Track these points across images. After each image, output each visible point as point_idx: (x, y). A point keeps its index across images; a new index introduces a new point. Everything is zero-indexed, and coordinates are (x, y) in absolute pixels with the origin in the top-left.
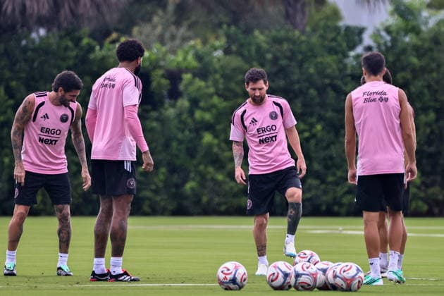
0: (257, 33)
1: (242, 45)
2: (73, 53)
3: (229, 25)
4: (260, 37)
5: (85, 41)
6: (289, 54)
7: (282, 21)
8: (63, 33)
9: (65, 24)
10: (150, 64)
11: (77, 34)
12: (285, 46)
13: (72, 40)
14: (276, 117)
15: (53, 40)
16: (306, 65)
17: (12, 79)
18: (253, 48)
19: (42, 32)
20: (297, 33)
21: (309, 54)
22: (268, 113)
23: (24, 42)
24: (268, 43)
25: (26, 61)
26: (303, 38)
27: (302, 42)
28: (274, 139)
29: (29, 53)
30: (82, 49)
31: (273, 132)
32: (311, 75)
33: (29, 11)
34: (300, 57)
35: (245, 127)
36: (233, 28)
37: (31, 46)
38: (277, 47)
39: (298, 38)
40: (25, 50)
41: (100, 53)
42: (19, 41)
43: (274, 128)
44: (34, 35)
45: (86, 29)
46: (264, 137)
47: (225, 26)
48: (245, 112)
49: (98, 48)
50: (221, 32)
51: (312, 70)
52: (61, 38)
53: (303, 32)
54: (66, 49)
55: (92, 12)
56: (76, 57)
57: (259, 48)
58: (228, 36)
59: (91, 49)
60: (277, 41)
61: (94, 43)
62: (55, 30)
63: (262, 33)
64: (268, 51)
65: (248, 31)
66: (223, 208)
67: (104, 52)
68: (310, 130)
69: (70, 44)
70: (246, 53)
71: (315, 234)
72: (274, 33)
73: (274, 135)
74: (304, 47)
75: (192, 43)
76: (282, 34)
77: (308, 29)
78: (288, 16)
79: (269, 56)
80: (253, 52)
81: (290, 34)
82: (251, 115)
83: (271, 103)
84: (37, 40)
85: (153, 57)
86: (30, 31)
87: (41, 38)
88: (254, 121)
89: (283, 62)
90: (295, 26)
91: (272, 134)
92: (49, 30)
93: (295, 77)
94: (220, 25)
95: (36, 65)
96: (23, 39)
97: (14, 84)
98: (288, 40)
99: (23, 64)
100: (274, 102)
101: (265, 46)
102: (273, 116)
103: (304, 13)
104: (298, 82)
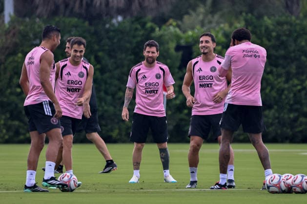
0: (266, 18)
1: (255, 27)
2: (141, 33)
3: (247, 14)
4: (268, 21)
5: (149, 25)
6: (287, 33)
7: (283, 10)
8: (133, 19)
9: (135, 14)
10: (193, 39)
11: (143, 20)
12: (285, 27)
13: (139, 23)
14: (160, 77)
15: (127, 25)
16: (299, 40)
17: (99, 51)
18: (263, 29)
19: (120, 18)
20: (293, 18)
21: (301, 32)
22: (155, 74)
23: (107, 26)
24: (273, 25)
25: (109, 38)
26: (298, 22)
27: (296, 24)
28: (155, 92)
29: (111, 34)
30: (146, 30)
31: (156, 87)
32: (303, 47)
33: (111, 5)
34: (295, 34)
35: (138, 80)
36: (250, 15)
37: (112, 28)
38: (280, 27)
39: (295, 21)
40: (108, 31)
41: (159, 32)
42: (104, 25)
43: (157, 84)
44: (114, 21)
45: (150, 17)
46: (149, 90)
47: (244, 14)
48: (139, 70)
49: (157, 29)
50: (242, 18)
51: (303, 43)
52: (133, 22)
53: (297, 18)
54: (136, 29)
55: (153, 5)
56: (143, 35)
57: (267, 28)
58: (246, 21)
59: (152, 30)
60: (280, 24)
61: (154, 26)
62: (128, 18)
63: (269, 18)
64: (273, 31)
65: (260, 17)
66: (242, 137)
67: (161, 32)
68: (301, 85)
69: (139, 26)
70: (258, 32)
71: (304, 155)
72: (277, 18)
73: (156, 89)
74: (298, 28)
75: (222, 25)
76: (283, 19)
77: (301, 15)
78: (287, 7)
79: (274, 34)
80: (263, 31)
81: (289, 19)
82: (143, 73)
83: (158, 67)
84: (116, 25)
85: (195, 35)
86: (112, 18)
87: (119, 23)
88: (144, 77)
89: (284, 38)
90: (292, 13)
91: (155, 88)
92: (124, 18)
93: (292, 48)
94: (241, 13)
95: (115, 41)
96: (107, 23)
97: (100, 54)
98: (287, 23)
99: (107, 40)
100: (160, 67)
101: (271, 27)
102: (158, 76)
103: (298, 5)
104: (294, 52)
